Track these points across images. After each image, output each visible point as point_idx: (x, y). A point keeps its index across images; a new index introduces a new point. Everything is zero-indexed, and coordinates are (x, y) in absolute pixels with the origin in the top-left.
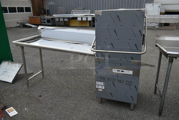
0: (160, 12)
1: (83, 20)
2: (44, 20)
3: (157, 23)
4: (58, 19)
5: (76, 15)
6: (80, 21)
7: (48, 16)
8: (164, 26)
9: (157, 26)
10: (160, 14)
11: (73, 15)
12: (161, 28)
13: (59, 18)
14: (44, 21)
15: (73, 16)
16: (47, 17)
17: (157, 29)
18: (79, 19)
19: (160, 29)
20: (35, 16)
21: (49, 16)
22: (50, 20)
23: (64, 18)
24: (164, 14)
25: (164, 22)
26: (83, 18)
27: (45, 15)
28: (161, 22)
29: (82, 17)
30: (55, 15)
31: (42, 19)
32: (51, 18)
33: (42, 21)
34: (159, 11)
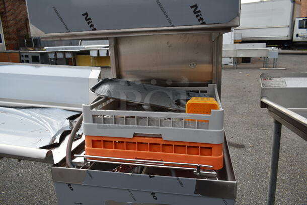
0: (234, 40)
1: (100, 55)
2: (27, 56)
3: (230, 58)
4: (53, 55)
5: (88, 48)
6: (94, 57)
7: (34, 50)
8: (243, 62)
9: (231, 63)
10: (235, 43)
11: (81, 46)
12: (238, 66)
13: (55, 53)
14: (27, 59)
15: (81, 49)
16: (32, 51)
17: (233, 68)
18: (94, 54)
19: (237, 68)
20: (10, 51)
21: (36, 49)
22: (38, 57)
23: (64, 53)
24: (240, 43)
25: (242, 55)
26: (100, 52)
27: (29, 49)
28: (237, 56)
29: (98, 51)
30: (47, 48)
31: (22, 56)
32: (40, 53)
33: (22, 59)
34: (233, 38)
